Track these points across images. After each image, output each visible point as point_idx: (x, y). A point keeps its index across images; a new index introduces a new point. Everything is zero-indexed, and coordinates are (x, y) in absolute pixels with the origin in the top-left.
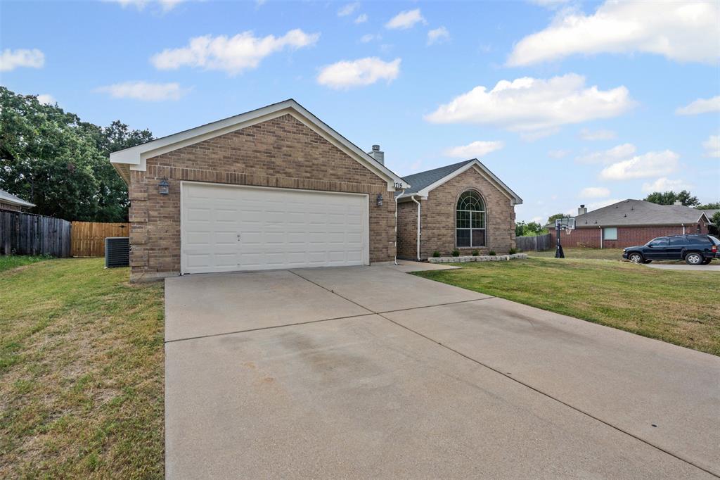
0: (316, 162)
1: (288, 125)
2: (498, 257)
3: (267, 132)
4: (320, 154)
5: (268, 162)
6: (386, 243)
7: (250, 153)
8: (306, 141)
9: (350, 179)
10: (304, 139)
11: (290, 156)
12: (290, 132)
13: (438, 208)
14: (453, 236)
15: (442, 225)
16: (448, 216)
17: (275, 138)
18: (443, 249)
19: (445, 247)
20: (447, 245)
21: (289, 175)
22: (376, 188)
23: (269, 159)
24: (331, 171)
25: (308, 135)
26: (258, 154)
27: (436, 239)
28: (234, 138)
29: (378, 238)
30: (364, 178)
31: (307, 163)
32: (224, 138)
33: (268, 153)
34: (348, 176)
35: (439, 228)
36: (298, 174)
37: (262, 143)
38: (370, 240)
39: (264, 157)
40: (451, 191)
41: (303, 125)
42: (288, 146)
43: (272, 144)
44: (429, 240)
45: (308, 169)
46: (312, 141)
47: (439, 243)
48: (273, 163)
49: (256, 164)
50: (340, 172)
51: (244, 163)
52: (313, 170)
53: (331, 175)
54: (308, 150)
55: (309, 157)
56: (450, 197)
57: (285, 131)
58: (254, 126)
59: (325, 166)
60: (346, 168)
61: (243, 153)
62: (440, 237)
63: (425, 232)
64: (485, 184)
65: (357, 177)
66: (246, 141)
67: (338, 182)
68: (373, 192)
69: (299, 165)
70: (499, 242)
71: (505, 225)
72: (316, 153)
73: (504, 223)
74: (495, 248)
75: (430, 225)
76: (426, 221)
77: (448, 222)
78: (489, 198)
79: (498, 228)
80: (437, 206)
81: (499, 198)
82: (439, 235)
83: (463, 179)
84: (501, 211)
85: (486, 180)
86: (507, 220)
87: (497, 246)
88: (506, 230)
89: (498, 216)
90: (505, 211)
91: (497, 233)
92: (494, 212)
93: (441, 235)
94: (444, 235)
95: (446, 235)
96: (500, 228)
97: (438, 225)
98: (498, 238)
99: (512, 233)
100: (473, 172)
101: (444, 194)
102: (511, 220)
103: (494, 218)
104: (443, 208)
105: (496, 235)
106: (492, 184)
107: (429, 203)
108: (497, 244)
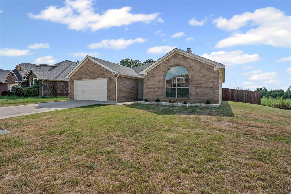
0: (94, 70)
1: (89, 62)
10: (92, 65)
11: (89, 70)
13: (153, 78)
14: (162, 92)
16: (159, 81)
19: (158, 97)
21: (89, 75)
22: (109, 75)
23: (86, 72)
25: (93, 63)
26: (84, 71)
27: (152, 93)
29: (110, 92)
30: (106, 72)
32: (79, 69)
34: (102, 73)
35: (154, 88)
37: (84, 68)
38: (108, 93)
40: (162, 69)
41: (92, 61)
42: (89, 68)
43: (86, 68)
44: (148, 93)
45: (93, 73)
47: (154, 95)
49: (84, 74)
50: (100, 72)
51: (82, 74)
53: (98, 73)
56: (161, 72)
57: (88, 64)
58: (83, 65)
59: (96, 71)
61: (82, 72)
62: (155, 92)
63: (147, 90)
65: (104, 73)
67: (99, 75)
69: (91, 72)
70: (201, 96)
71: (207, 84)
72: (94, 68)
73: (206, 83)
74: (196, 99)
75: (149, 87)
76: (146, 85)
77: (159, 85)
78: (191, 68)
79: (199, 87)
80: (153, 77)
81: (201, 67)
82: (154, 91)
83: (170, 61)
84: (202, 75)
85: (189, 58)
86: (210, 81)
87: (198, 98)
88: (208, 88)
89: (200, 79)
90: (208, 75)
91: (198, 90)
92: (196, 77)
93: (155, 91)
94: (156, 91)
95: (158, 91)
96: (201, 86)
97: (153, 87)
98: (199, 93)
99: (215, 90)
100: (178, 55)
101: (157, 71)
102: (214, 81)
103: (196, 80)
104: (156, 78)
105: (197, 91)
106: (194, 60)
107: (149, 77)
108: (198, 97)
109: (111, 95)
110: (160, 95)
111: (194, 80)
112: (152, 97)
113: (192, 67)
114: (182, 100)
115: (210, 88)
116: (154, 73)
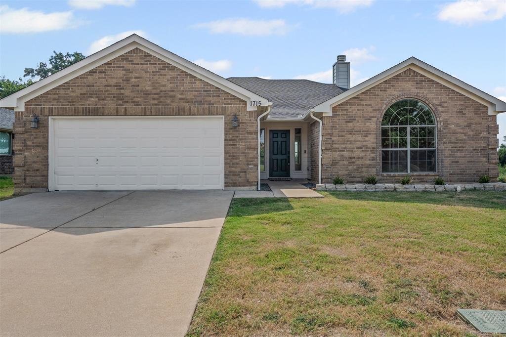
0: (163, 89)
1: (136, 59)
2: (448, 186)
3: (117, 67)
4: (168, 80)
5: (118, 94)
6: (245, 167)
7: (102, 88)
8: (154, 70)
9: (201, 101)
10: (152, 68)
11: (138, 86)
12: (138, 64)
13: (350, 124)
14: (373, 159)
15: (355, 146)
16: (367, 133)
17: (124, 72)
18: (358, 175)
19: (362, 172)
20: (364, 169)
21: (137, 104)
22: (232, 108)
23: (118, 91)
24: (180, 96)
25: (156, 64)
26: (109, 88)
27: (346, 163)
28: (89, 77)
29: (235, 161)
30: (216, 99)
31: (155, 91)
32: (80, 78)
33: (117, 86)
34: (199, 99)
35: (351, 150)
36: (145, 102)
37: (112, 78)
38: (226, 163)
39: (114, 90)
40: (372, 102)
41: (151, 56)
42: (136, 78)
43: (121, 78)
44: (334, 163)
45: (156, 96)
46: (159, 69)
47: (350, 168)
48: (122, 94)
49: (107, 97)
50: (190, 96)
51: (97, 97)
52: (161, 97)
53: (180, 99)
54: (156, 78)
55: (157, 85)
56: (371, 110)
57: (133, 64)
58: (105, 64)
59: (173, 91)
60: (196, 91)
61: (96, 88)
62: (353, 160)
63: (329, 154)
64: (434, 88)
65: (208, 99)
66: (99, 78)
67: (187, 106)
68: (228, 112)
69: (147, 94)
70: (463, 167)
71: (476, 143)
72: (164, 80)
73: (473, 140)
74: (454, 174)
75: (337, 146)
76: (330, 141)
77: (366, 141)
78: (443, 107)
79: (460, 147)
80: (349, 122)
81: (463, 105)
82: (351, 158)
83: (392, 86)
84: (466, 124)
85: (438, 83)
86: (482, 135)
87: (458, 172)
88: (477, 150)
89: (462, 131)
90: (476, 124)
91: (458, 154)
92: (453, 126)
93: (354, 158)
94: (359, 158)
95: (362, 158)
96: (463, 147)
97: (349, 146)
98: (460, 161)
99: (492, 154)
100: (412, 74)
101: (360, 107)
102: (488, 136)
103: (453, 133)
104: (358, 124)
105: (456, 157)
106: (448, 88)
107: (336, 120)
108: (458, 169)
109: (238, 170)
110: (369, 167)
111: (450, 133)
112: (346, 172)
113: (445, 105)
114: (422, 177)
115: (481, 150)
116: (350, 110)
